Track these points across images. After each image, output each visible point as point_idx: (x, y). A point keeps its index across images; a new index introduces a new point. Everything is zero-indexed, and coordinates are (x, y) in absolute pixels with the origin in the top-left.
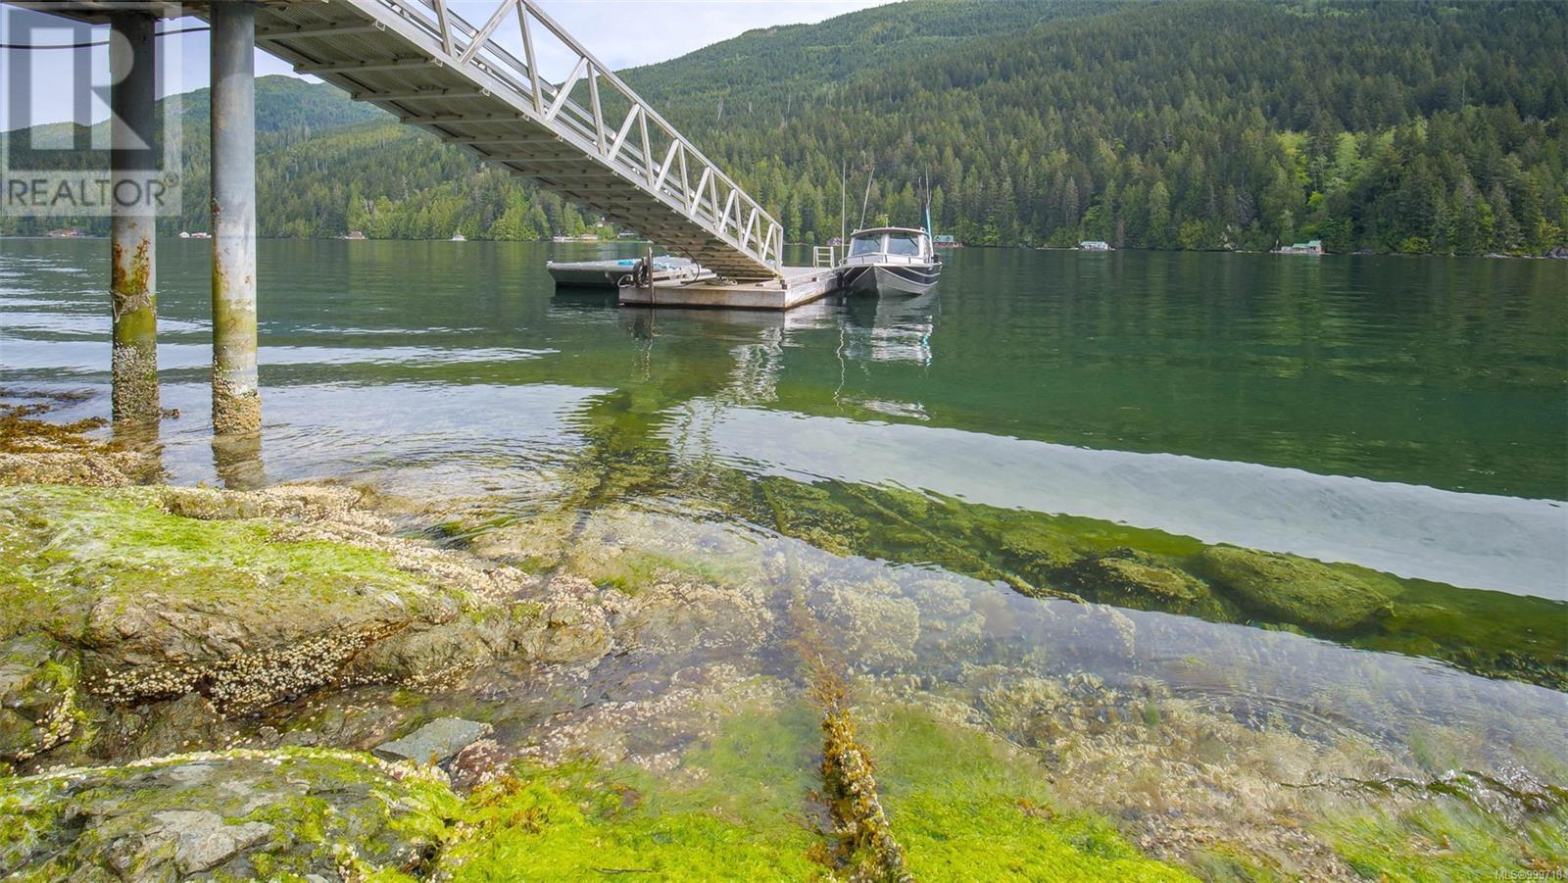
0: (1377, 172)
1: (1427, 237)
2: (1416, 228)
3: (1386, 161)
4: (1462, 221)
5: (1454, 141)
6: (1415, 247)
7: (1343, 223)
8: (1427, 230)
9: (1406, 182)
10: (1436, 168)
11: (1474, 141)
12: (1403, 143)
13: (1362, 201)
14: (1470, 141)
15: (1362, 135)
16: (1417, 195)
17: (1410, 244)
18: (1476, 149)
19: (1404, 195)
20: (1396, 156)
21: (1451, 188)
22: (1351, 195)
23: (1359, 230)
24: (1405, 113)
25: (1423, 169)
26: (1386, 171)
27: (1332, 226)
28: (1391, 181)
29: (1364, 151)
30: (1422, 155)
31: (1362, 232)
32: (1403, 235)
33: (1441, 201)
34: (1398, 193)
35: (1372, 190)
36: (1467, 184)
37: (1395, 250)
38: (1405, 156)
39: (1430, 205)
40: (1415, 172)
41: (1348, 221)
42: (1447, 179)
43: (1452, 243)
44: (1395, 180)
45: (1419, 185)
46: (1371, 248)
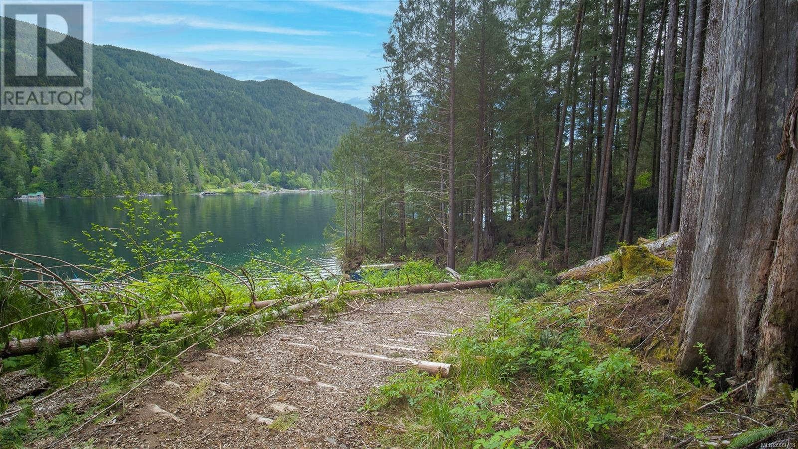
0: (67, 158)
1: (93, 189)
2: (88, 185)
3: (70, 153)
4: (106, 182)
5: (98, 147)
6: (88, 194)
7: (52, 183)
8: (92, 186)
9: (81, 164)
10: (93, 158)
11: (106, 146)
12: (76, 144)
13: (61, 172)
14: (104, 147)
15: (53, 134)
16: (86, 170)
17: (86, 193)
18: (107, 150)
19: (81, 170)
20: (74, 151)
21: (100, 167)
22: (55, 169)
23: (61, 186)
24: (72, 125)
25: (87, 159)
26: (70, 158)
27: (46, 184)
28: (73, 163)
29: (57, 145)
30: (85, 151)
31: (63, 187)
32: (82, 189)
33: (96, 173)
34: (78, 169)
35: (65, 167)
36: (106, 166)
37: (79, 195)
38: (79, 151)
39: (92, 175)
40: (84, 160)
41: (55, 181)
42: (98, 164)
43: (103, 192)
44: (75, 162)
45: (86, 166)
46: (68, 196)
